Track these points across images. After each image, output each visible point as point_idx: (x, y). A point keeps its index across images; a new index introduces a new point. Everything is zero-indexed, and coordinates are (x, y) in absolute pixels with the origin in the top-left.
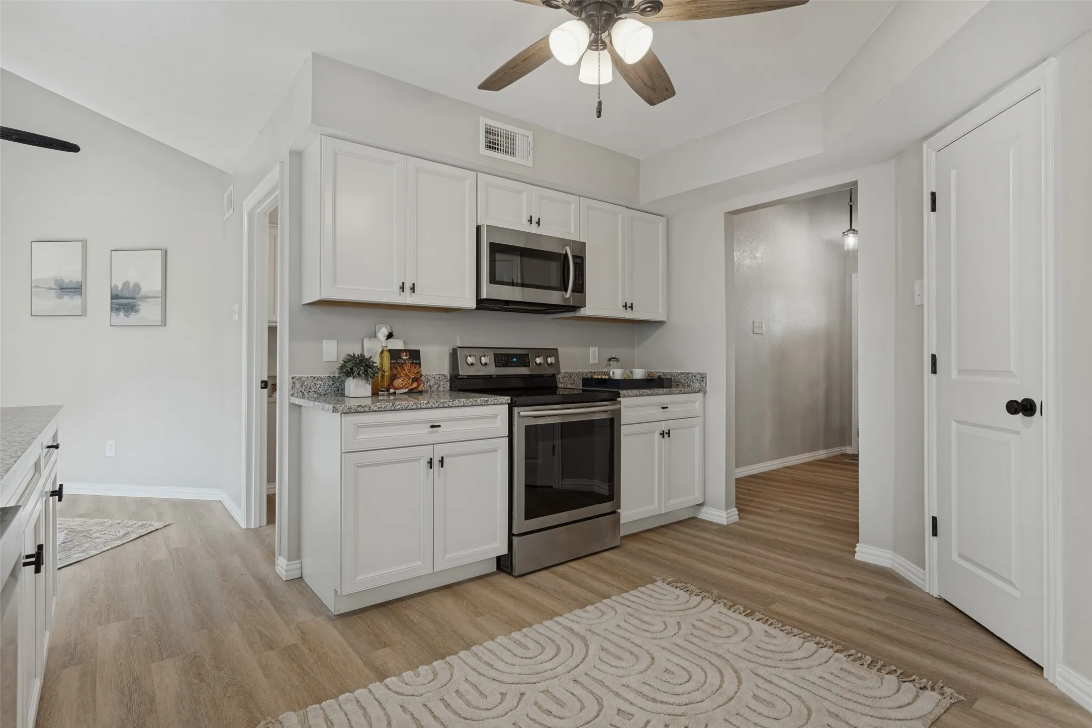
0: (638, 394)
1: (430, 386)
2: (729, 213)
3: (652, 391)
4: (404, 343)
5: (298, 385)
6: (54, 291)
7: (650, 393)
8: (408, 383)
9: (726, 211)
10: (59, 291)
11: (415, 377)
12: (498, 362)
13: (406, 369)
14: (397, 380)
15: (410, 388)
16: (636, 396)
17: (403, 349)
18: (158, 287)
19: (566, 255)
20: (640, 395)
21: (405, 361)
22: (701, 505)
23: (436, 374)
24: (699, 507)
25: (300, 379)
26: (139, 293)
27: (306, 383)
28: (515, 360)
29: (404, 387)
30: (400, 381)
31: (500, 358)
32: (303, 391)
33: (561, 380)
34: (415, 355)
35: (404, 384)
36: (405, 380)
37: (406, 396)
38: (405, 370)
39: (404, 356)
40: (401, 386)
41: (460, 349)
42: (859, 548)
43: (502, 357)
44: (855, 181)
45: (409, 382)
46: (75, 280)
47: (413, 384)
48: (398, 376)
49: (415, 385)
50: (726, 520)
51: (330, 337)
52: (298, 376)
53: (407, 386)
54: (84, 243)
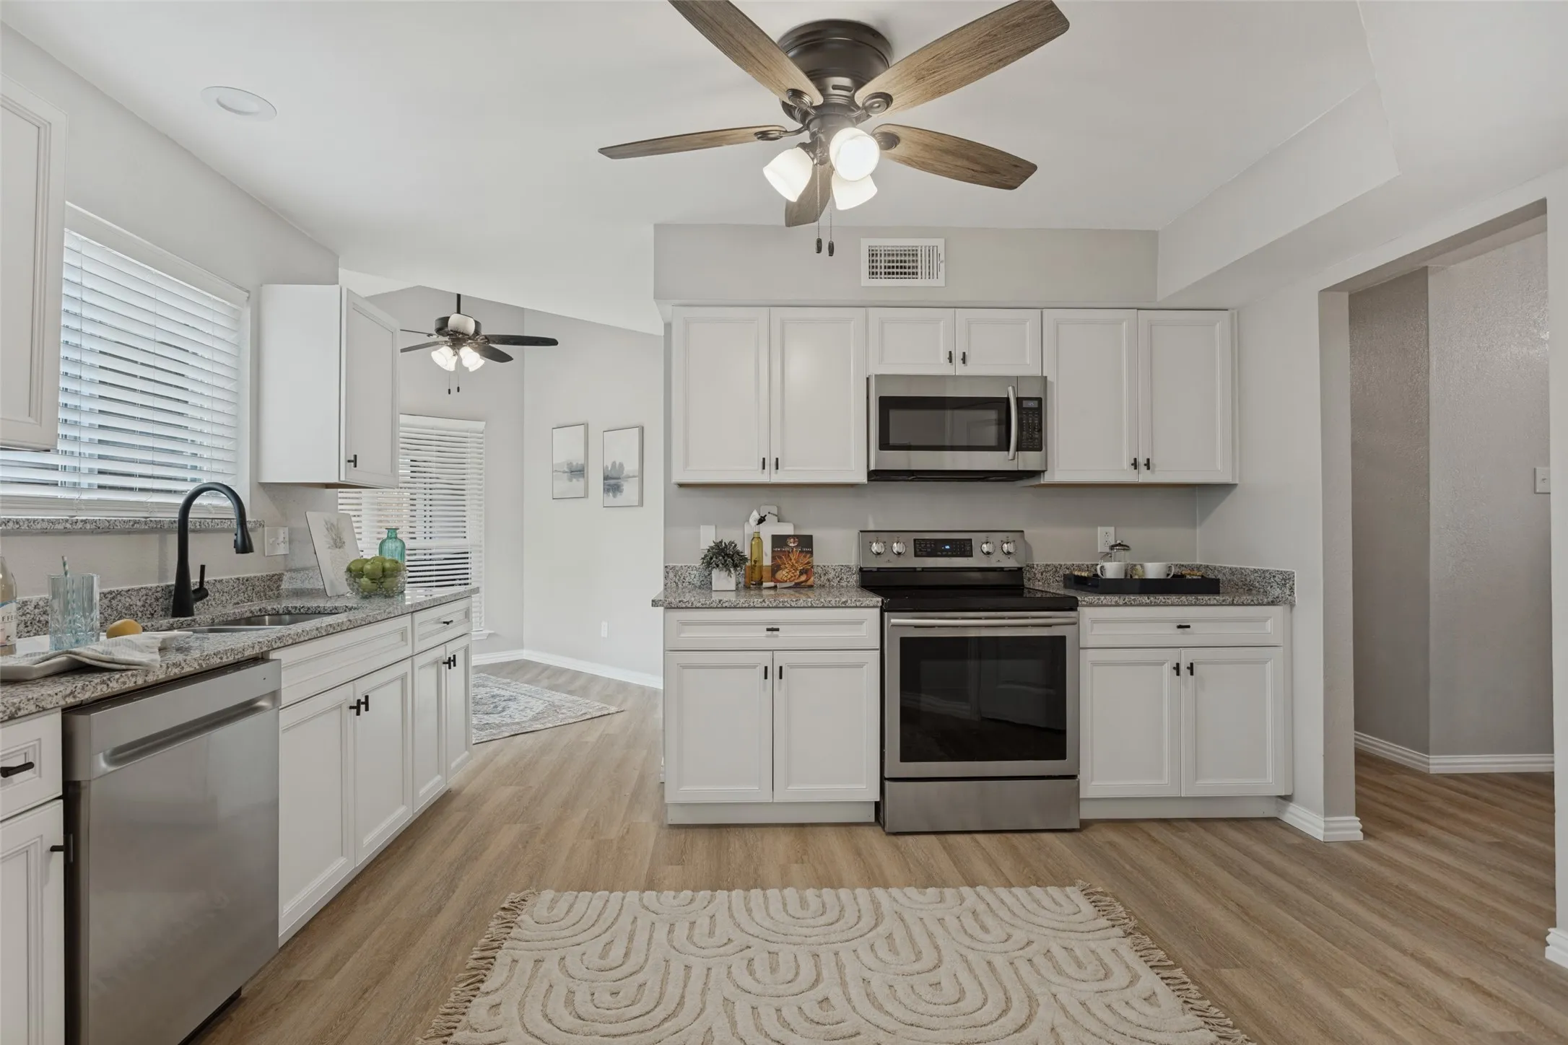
0: (1121, 602)
1: (829, 580)
2: (1324, 290)
3: (1152, 598)
4: (795, 527)
5: (671, 575)
6: (566, 474)
7: (1148, 601)
8: (795, 576)
9: (1321, 289)
10: (569, 474)
11: (803, 569)
12: (920, 551)
13: (793, 559)
14: (781, 572)
15: (797, 581)
16: (1117, 605)
17: (793, 534)
18: (636, 466)
19: (1008, 399)
20: (1125, 605)
21: (792, 549)
22: (1287, 798)
23: (837, 564)
24: (1284, 802)
25: (674, 568)
26: (623, 473)
27: (680, 573)
28: (948, 547)
29: (788, 581)
30: (784, 573)
31: (923, 545)
32: (677, 581)
33: (1039, 576)
34: (806, 543)
35: (789, 576)
36: (790, 571)
37: (791, 591)
38: (791, 560)
39: (792, 543)
40: (785, 579)
41: (863, 533)
42: (1554, 936)
43: (926, 544)
44: (1538, 202)
45: (795, 573)
46: (579, 463)
47: (802, 577)
48: (782, 567)
49: (803, 578)
50: (1322, 832)
51: (707, 523)
52: (671, 564)
53: (792, 579)
54: (586, 425)
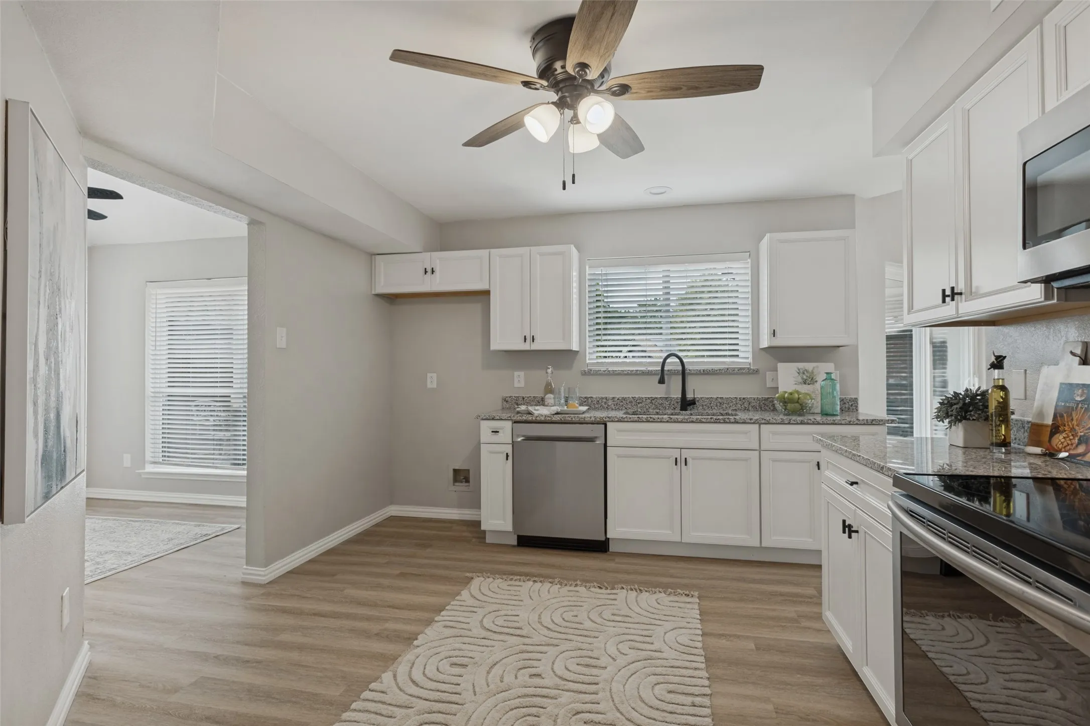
8: (1071, 445)
11: (1084, 435)
13: (1075, 419)
14: (1058, 435)
15: (1072, 452)
21: (1078, 405)
29: (1063, 450)
30: (1061, 437)
35: (1065, 444)
36: (1068, 437)
38: (1072, 420)
39: (1078, 395)
40: (1061, 447)
45: (1073, 441)
47: (1079, 447)
48: (1061, 429)
49: (1080, 449)
53: (1068, 448)
